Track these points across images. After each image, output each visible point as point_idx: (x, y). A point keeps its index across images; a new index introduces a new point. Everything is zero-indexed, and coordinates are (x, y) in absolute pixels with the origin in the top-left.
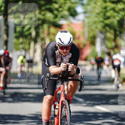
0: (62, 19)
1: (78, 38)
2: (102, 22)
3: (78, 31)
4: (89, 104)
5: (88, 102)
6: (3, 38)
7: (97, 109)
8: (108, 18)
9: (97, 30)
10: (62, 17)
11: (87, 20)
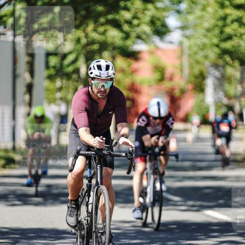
0: (139, 41)
1: (171, 79)
2: (217, 46)
3: (170, 64)
4: (193, 206)
5: (190, 203)
6: (25, 79)
7: (208, 216)
8: (229, 38)
9: (207, 63)
10: (139, 37)
11: (187, 43)
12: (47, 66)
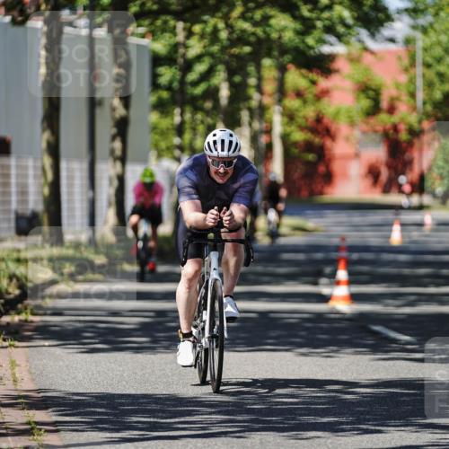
0: (332, 39)
1: (391, 110)
3: (390, 80)
10: (330, 29)
12: (155, 86)
